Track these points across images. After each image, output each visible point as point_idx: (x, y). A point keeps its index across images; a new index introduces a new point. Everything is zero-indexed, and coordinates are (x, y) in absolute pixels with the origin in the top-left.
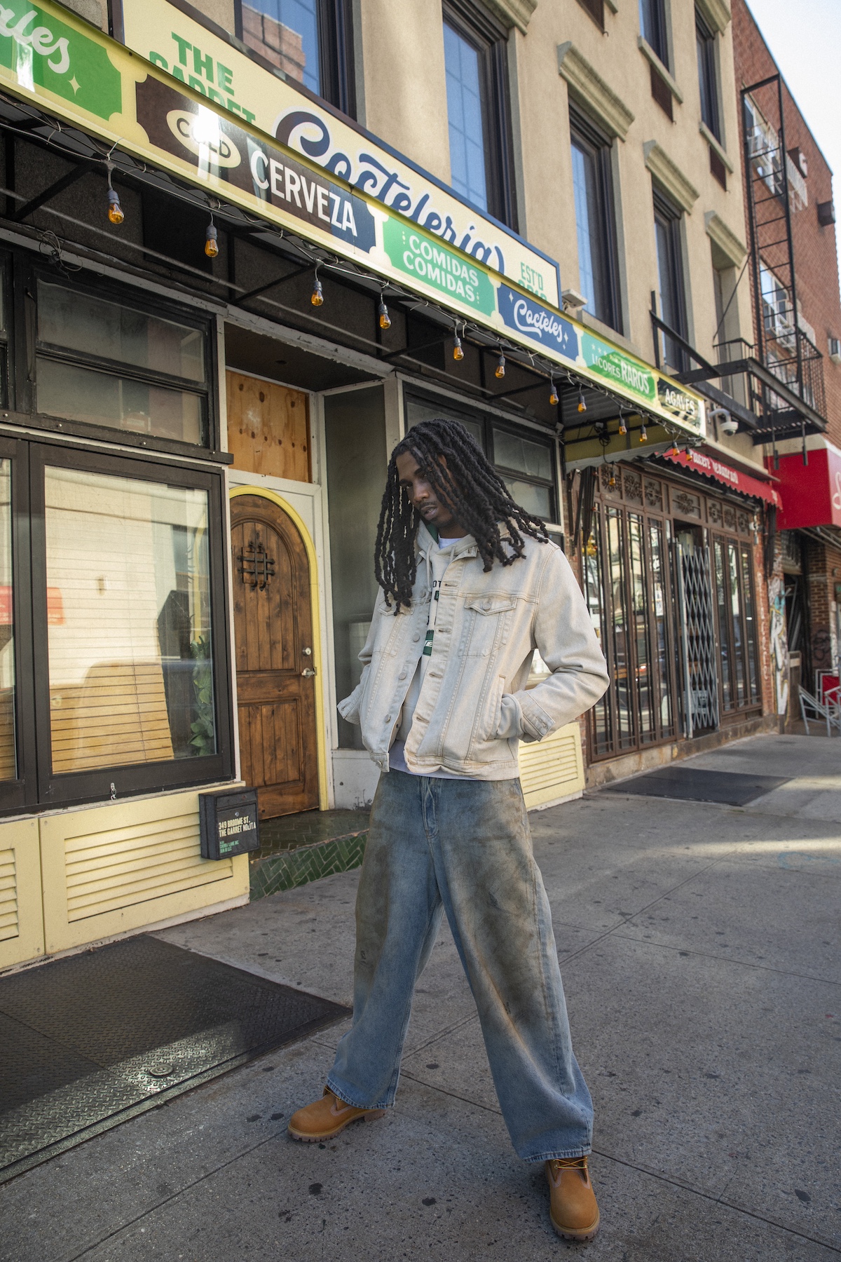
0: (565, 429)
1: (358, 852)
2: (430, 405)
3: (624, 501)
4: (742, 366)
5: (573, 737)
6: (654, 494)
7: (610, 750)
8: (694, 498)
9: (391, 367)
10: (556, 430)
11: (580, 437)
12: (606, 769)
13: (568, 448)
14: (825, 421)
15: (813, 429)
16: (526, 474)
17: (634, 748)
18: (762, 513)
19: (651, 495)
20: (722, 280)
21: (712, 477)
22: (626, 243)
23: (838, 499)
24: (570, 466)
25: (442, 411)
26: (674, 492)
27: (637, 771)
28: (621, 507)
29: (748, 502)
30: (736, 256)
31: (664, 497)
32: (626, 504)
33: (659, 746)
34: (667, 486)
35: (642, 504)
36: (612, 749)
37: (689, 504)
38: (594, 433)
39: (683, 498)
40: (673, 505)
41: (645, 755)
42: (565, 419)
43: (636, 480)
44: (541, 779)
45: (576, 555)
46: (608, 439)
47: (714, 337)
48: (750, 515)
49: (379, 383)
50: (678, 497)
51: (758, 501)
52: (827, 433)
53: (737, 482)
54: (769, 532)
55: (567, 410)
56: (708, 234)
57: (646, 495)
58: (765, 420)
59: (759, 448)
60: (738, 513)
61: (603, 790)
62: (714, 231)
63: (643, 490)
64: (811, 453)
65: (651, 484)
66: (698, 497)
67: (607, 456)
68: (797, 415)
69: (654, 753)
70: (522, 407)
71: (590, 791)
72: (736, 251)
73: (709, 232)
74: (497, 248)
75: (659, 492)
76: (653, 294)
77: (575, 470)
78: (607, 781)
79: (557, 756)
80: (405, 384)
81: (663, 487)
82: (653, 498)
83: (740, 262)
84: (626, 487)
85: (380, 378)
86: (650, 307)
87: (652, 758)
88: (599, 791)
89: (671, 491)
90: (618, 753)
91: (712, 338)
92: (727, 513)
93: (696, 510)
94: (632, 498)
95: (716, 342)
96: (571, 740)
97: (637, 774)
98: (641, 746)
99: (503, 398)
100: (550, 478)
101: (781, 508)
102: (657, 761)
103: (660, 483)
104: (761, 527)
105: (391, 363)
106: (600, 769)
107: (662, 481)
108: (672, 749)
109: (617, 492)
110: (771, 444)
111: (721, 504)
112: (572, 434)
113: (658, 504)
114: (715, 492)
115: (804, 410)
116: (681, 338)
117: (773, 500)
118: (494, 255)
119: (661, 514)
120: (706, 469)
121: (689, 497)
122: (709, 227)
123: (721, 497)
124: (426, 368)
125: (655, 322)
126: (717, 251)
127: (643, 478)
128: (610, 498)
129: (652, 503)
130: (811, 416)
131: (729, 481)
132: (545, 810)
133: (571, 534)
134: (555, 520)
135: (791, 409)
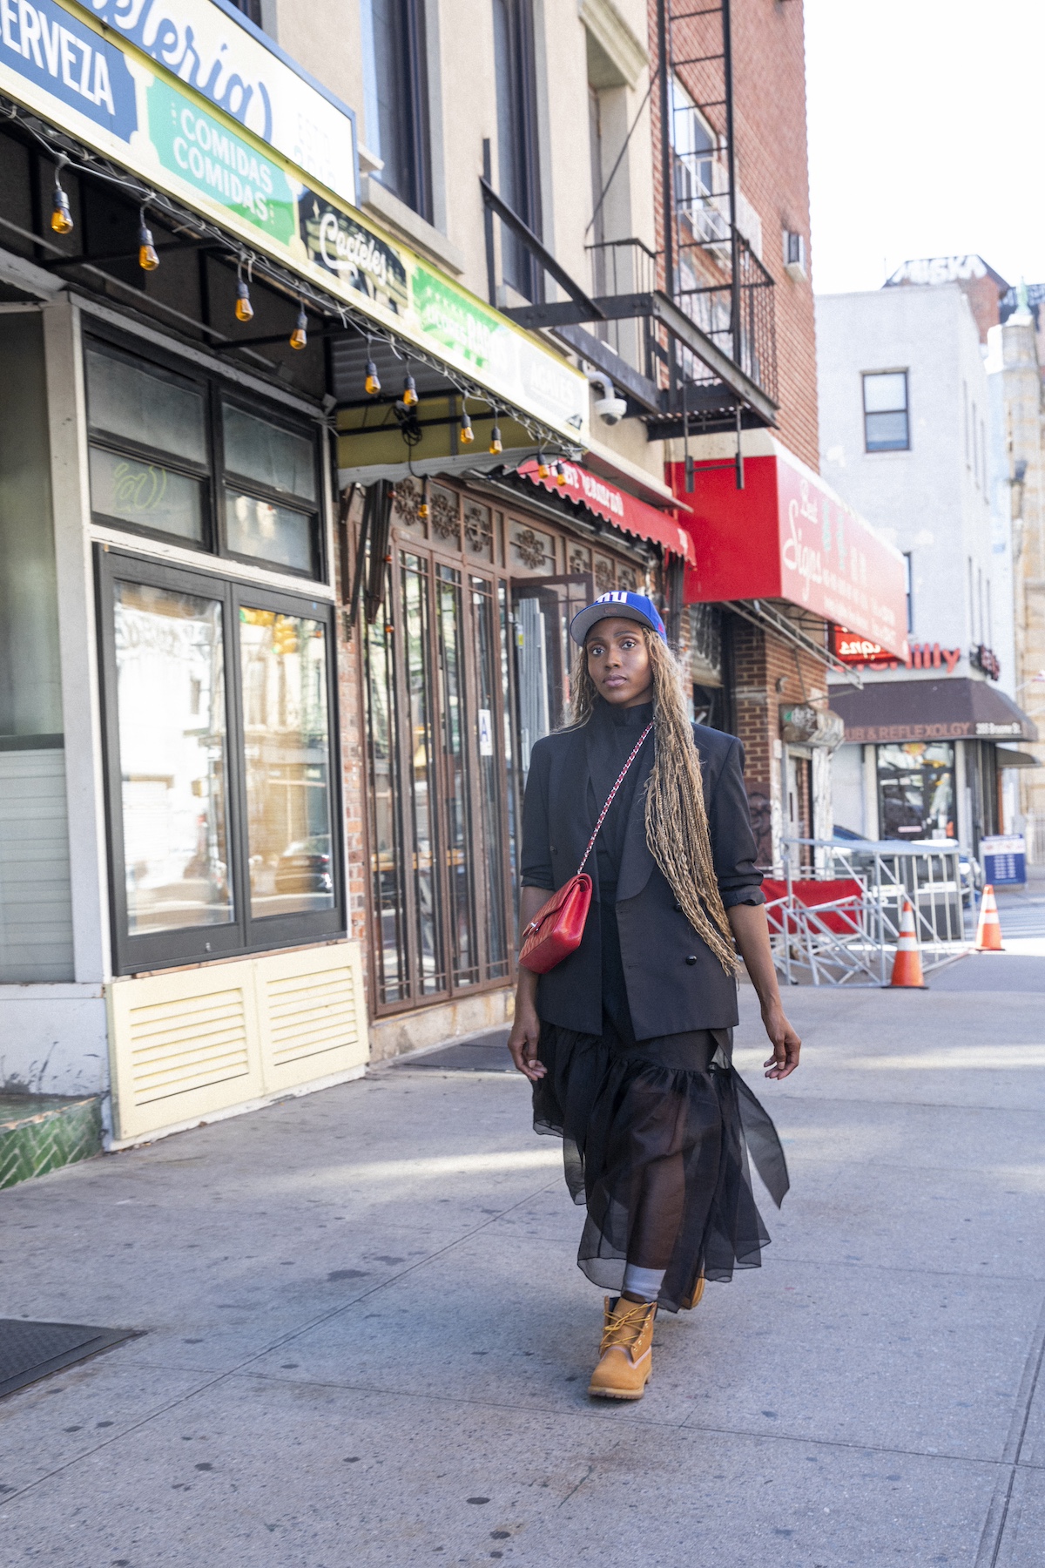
0: (341, 406)
1: (15, 1158)
2: (122, 355)
3: (431, 543)
4: (642, 305)
5: (348, 967)
6: (480, 530)
7: (405, 997)
8: (546, 540)
9: (60, 282)
10: (323, 408)
11: (367, 425)
12: (399, 1031)
13: (344, 444)
14: (775, 407)
15: (754, 420)
16: (273, 489)
17: (444, 995)
18: (659, 569)
19: (475, 532)
20: (603, 109)
21: (582, 502)
22: (442, 40)
23: (791, 550)
24: (348, 476)
25: (141, 368)
26: (513, 528)
27: (449, 1036)
28: (425, 554)
29: (637, 550)
30: (630, 68)
31: (495, 536)
32: (433, 548)
33: (484, 993)
34: (502, 515)
35: (460, 549)
36: (409, 996)
37: (537, 551)
38: (393, 419)
39: (526, 538)
40: (511, 551)
41: (464, 1007)
42: (339, 386)
43: (451, 503)
44: (300, 1041)
45: (353, 641)
46: (418, 433)
47: (587, 230)
48: (639, 573)
49: (35, 309)
50: (519, 536)
51: (654, 548)
52: (777, 428)
53: (621, 513)
54: (671, 608)
55: (343, 370)
56: (581, 20)
57: (467, 532)
58: (673, 398)
59: (658, 445)
60: (619, 570)
61: (395, 1067)
62: (592, 15)
63: (462, 522)
64: (748, 461)
65: (475, 512)
66: (553, 538)
67: (414, 464)
68: (728, 393)
69: (476, 1004)
70: (271, 365)
71: (376, 1067)
72: (629, 55)
73: (585, 16)
74: (261, 86)
75: (488, 527)
76: (486, 143)
77: (354, 484)
78: (402, 1052)
79: (325, 1001)
80: (85, 316)
81: (495, 516)
82: (478, 538)
83: (636, 77)
84: (435, 517)
85: (36, 300)
86: (481, 172)
87: (474, 1014)
88: (390, 1067)
89: (508, 524)
90: (419, 1003)
91: (583, 231)
92: (600, 567)
93: (548, 562)
94: (443, 537)
95: (591, 241)
96: (345, 974)
97: (450, 1042)
98: (456, 992)
99: (246, 350)
100: (312, 498)
101: (694, 564)
102: (481, 1020)
103: (490, 510)
104: (658, 596)
105: (62, 276)
106: (390, 1027)
107: (494, 507)
108: (506, 1000)
109: (418, 526)
110: (681, 441)
111: (590, 551)
112: (351, 417)
113: (485, 549)
114: (582, 529)
115: (740, 386)
116: (530, 231)
117: (682, 548)
118: (257, 99)
119: (491, 567)
120: (571, 488)
121: (538, 536)
122: (585, 6)
123: (592, 538)
124: (112, 284)
125: (489, 199)
126: (596, 54)
127: (462, 500)
128: (408, 537)
129: (476, 548)
130: (753, 398)
131: (607, 509)
132: (307, 1095)
133: (345, 603)
134: (319, 574)
135: (718, 381)
